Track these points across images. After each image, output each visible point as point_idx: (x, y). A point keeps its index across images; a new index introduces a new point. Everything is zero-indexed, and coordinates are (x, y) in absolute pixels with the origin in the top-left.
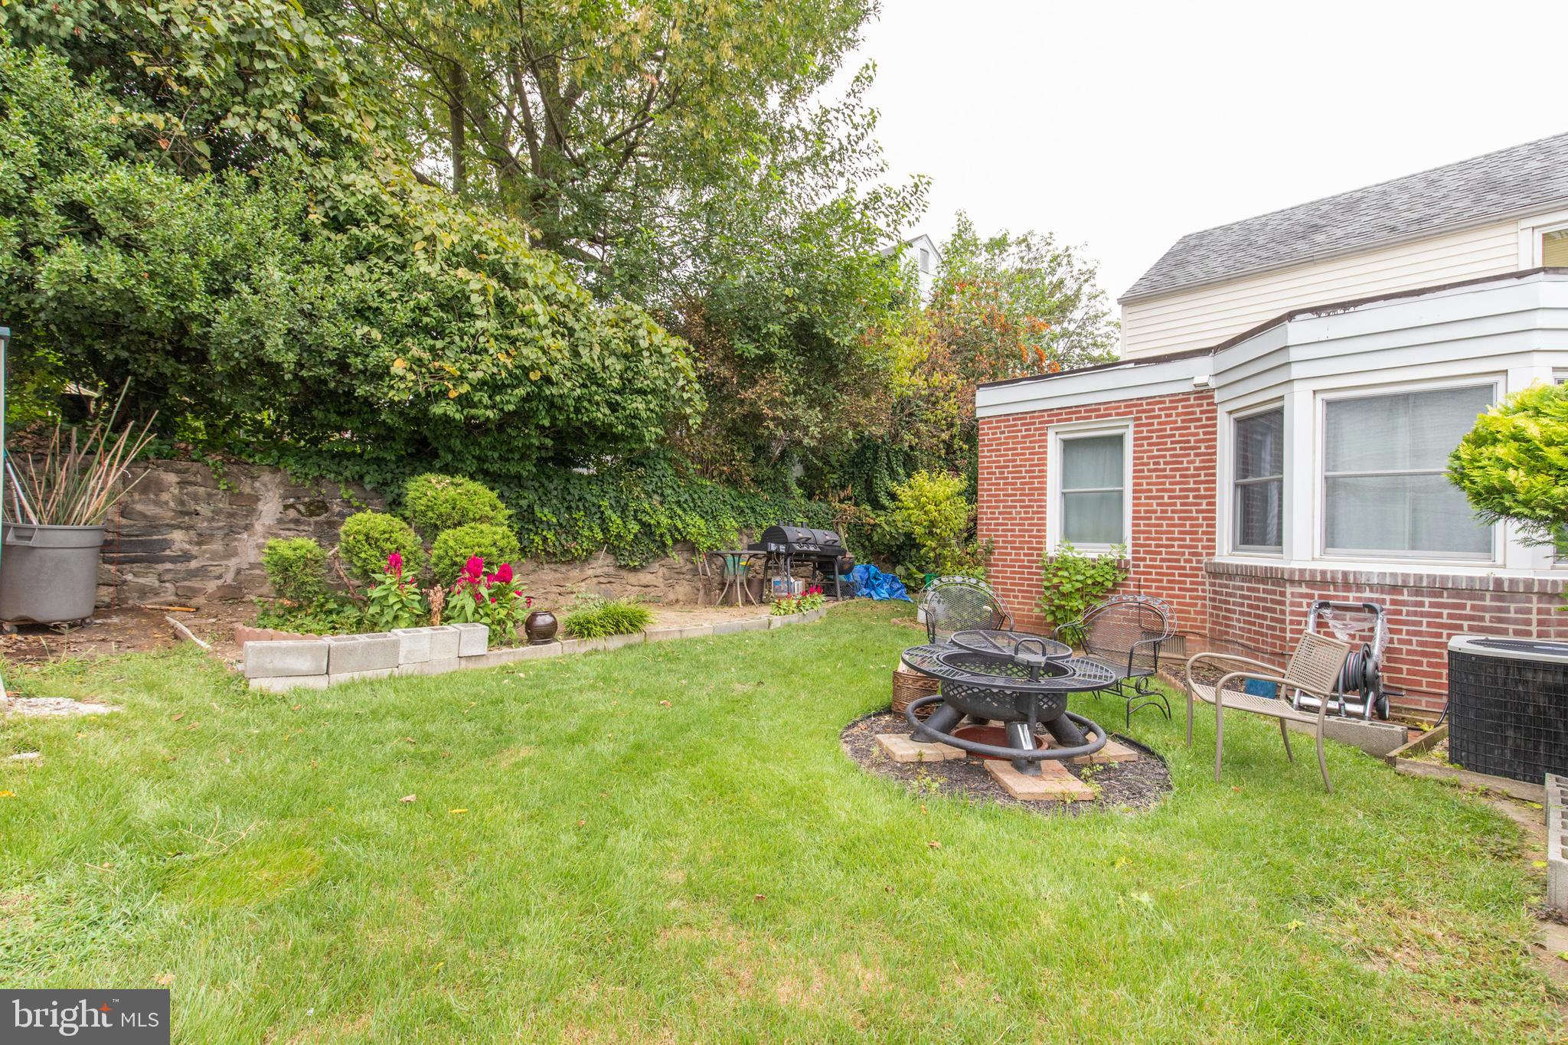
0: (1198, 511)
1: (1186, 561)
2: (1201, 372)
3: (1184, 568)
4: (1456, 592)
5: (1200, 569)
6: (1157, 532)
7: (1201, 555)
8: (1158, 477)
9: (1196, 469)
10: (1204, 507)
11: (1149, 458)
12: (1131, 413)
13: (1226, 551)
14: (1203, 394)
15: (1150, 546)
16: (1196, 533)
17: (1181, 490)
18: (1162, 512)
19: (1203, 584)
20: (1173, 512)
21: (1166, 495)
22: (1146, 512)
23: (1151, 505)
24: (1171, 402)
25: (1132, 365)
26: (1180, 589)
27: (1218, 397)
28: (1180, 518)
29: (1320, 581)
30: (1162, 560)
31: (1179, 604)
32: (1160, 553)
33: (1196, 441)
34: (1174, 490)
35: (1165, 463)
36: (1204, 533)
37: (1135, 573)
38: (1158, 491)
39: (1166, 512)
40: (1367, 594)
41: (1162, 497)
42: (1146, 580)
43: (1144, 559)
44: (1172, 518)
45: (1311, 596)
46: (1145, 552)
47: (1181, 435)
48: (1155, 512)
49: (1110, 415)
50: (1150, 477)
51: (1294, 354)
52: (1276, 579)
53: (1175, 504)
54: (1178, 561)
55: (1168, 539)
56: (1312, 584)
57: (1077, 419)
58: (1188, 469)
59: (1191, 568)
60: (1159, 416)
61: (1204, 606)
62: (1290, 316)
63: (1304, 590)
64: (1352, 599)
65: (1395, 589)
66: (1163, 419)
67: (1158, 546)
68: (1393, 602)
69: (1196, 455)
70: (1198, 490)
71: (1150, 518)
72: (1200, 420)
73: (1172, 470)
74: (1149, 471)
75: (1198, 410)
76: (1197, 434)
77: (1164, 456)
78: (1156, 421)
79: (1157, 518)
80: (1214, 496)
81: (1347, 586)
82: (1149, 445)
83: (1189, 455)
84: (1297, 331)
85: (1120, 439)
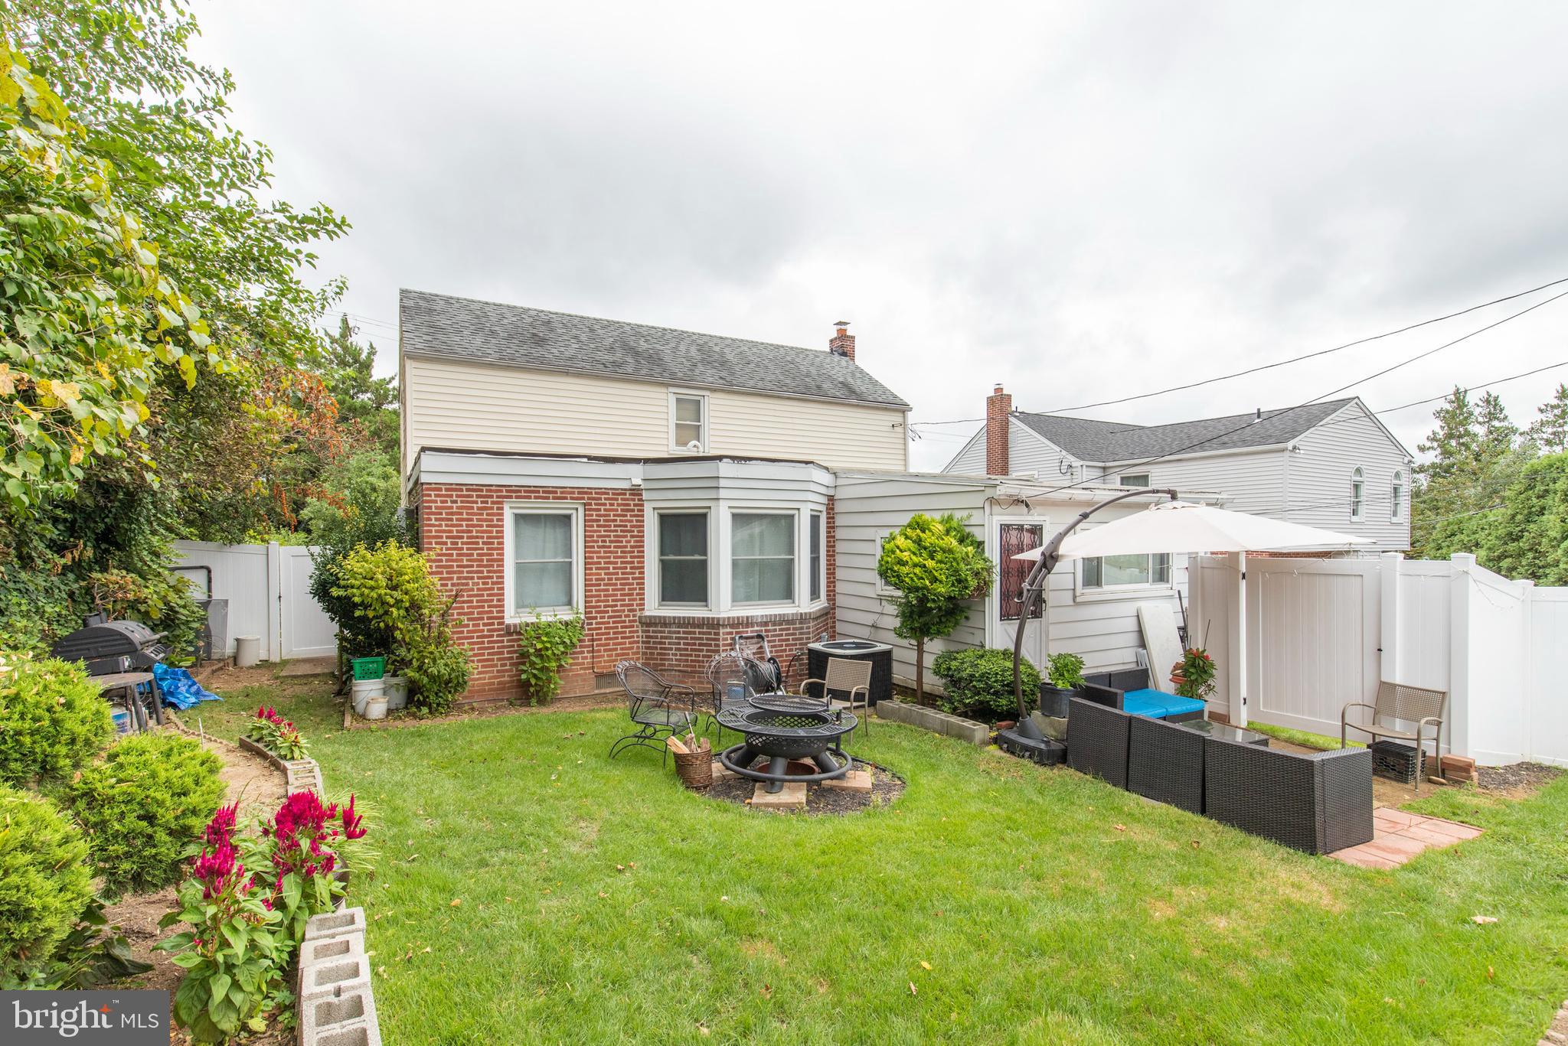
0: (633, 579)
1: (626, 616)
2: (636, 475)
3: (625, 622)
4: (788, 622)
5: (635, 621)
6: (605, 596)
7: (635, 610)
8: (605, 552)
9: (632, 547)
10: (637, 575)
11: (598, 536)
12: (583, 498)
13: (653, 606)
14: (636, 491)
15: (600, 607)
16: (632, 594)
17: (622, 563)
18: (609, 579)
19: (637, 631)
20: (616, 579)
21: (611, 566)
22: (597, 580)
23: (600, 574)
24: (613, 494)
25: (585, 460)
26: (622, 638)
27: (645, 495)
28: (621, 584)
29: (736, 623)
30: (609, 617)
31: (622, 649)
32: (608, 612)
33: (631, 526)
34: (616, 563)
35: (610, 542)
36: (637, 594)
37: (589, 629)
38: (605, 563)
39: (611, 579)
40: (756, 628)
41: (608, 568)
42: (597, 634)
43: (596, 618)
44: (616, 584)
45: (731, 633)
46: (597, 612)
47: (621, 521)
48: (603, 579)
49: (566, 498)
50: (600, 552)
52: (714, 624)
53: (617, 574)
54: (620, 616)
55: (613, 601)
56: (732, 626)
57: (536, 498)
58: (626, 547)
59: (630, 621)
60: (605, 504)
61: (638, 648)
62: (720, 458)
63: (729, 630)
64: (750, 632)
65: (766, 624)
66: (608, 507)
67: (605, 606)
68: (766, 631)
69: (632, 536)
70: (633, 562)
71: (600, 585)
72: (633, 511)
73: (615, 547)
74: (598, 547)
75: (632, 503)
76: (632, 521)
77: (609, 536)
78: (602, 508)
79: (605, 585)
80: (643, 567)
81: (748, 625)
82: (598, 526)
83: (626, 536)
84: (725, 468)
85: (568, 517)
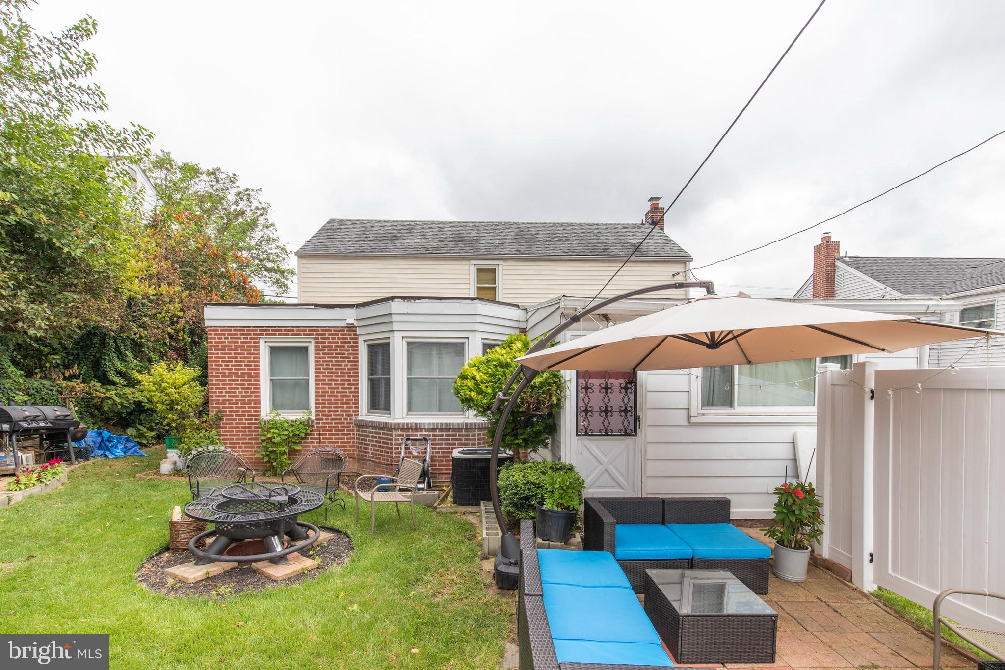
0: (350, 392)
1: (344, 419)
2: (350, 317)
3: (343, 423)
4: (454, 430)
5: (352, 423)
6: (329, 404)
7: (352, 415)
8: (328, 373)
9: (348, 369)
10: (353, 390)
11: (323, 361)
12: (313, 335)
13: (364, 414)
14: (351, 328)
15: (325, 411)
16: (349, 404)
17: (341, 380)
18: (331, 392)
19: (353, 431)
20: (337, 392)
21: (333, 383)
22: (322, 392)
23: (325, 388)
24: (335, 331)
25: (312, 307)
26: (342, 434)
27: (359, 332)
28: (341, 396)
29: (406, 428)
30: (332, 419)
31: (341, 442)
32: (331, 415)
33: (348, 354)
34: (337, 381)
35: (333, 365)
36: (353, 404)
37: (317, 427)
38: (329, 380)
39: (333, 392)
40: (424, 433)
41: (331, 384)
42: (323, 431)
43: (322, 419)
44: (337, 396)
45: (402, 435)
46: (323, 415)
47: (340, 350)
48: (328, 392)
49: (300, 335)
50: (325, 373)
51: (395, 318)
52: (388, 428)
53: (338, 388)
54: (340, 419)
55: (335, 407)
56: (403, 430)
57: (279, 335)
58: (345, 369)
59: (347, 423)
60: (329, 339)
61: (354, 442)
62: (392, 299)
63: (400, 433)
64: (418, 435)
65: (434, 430)
66: (331, 340)
67: (329, 411)
68: (434, 435)
69: (349, 362)
70: (350, 380)
71: (325, 396)
72: (350, 343)
73: (336, 369)
74: (324, 369)
75: (349, 337)
76: (349, 350)
77: (332, 361)
78: (327, 341)
79: (329, 396)
80: (358, 384)
81: (417, 430)
82: (323, 354)
83: (345, 361)
84: (396, 307)
85: (306, 349)
